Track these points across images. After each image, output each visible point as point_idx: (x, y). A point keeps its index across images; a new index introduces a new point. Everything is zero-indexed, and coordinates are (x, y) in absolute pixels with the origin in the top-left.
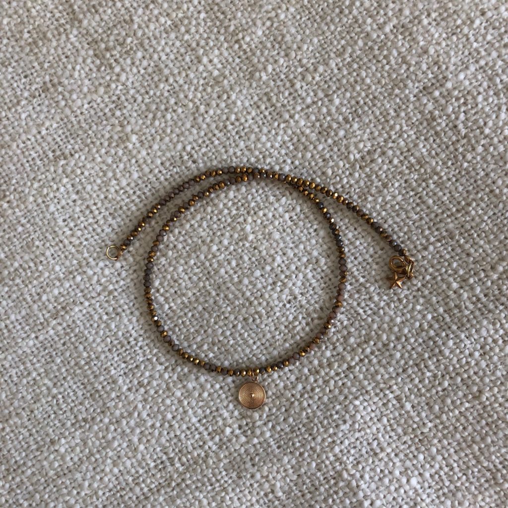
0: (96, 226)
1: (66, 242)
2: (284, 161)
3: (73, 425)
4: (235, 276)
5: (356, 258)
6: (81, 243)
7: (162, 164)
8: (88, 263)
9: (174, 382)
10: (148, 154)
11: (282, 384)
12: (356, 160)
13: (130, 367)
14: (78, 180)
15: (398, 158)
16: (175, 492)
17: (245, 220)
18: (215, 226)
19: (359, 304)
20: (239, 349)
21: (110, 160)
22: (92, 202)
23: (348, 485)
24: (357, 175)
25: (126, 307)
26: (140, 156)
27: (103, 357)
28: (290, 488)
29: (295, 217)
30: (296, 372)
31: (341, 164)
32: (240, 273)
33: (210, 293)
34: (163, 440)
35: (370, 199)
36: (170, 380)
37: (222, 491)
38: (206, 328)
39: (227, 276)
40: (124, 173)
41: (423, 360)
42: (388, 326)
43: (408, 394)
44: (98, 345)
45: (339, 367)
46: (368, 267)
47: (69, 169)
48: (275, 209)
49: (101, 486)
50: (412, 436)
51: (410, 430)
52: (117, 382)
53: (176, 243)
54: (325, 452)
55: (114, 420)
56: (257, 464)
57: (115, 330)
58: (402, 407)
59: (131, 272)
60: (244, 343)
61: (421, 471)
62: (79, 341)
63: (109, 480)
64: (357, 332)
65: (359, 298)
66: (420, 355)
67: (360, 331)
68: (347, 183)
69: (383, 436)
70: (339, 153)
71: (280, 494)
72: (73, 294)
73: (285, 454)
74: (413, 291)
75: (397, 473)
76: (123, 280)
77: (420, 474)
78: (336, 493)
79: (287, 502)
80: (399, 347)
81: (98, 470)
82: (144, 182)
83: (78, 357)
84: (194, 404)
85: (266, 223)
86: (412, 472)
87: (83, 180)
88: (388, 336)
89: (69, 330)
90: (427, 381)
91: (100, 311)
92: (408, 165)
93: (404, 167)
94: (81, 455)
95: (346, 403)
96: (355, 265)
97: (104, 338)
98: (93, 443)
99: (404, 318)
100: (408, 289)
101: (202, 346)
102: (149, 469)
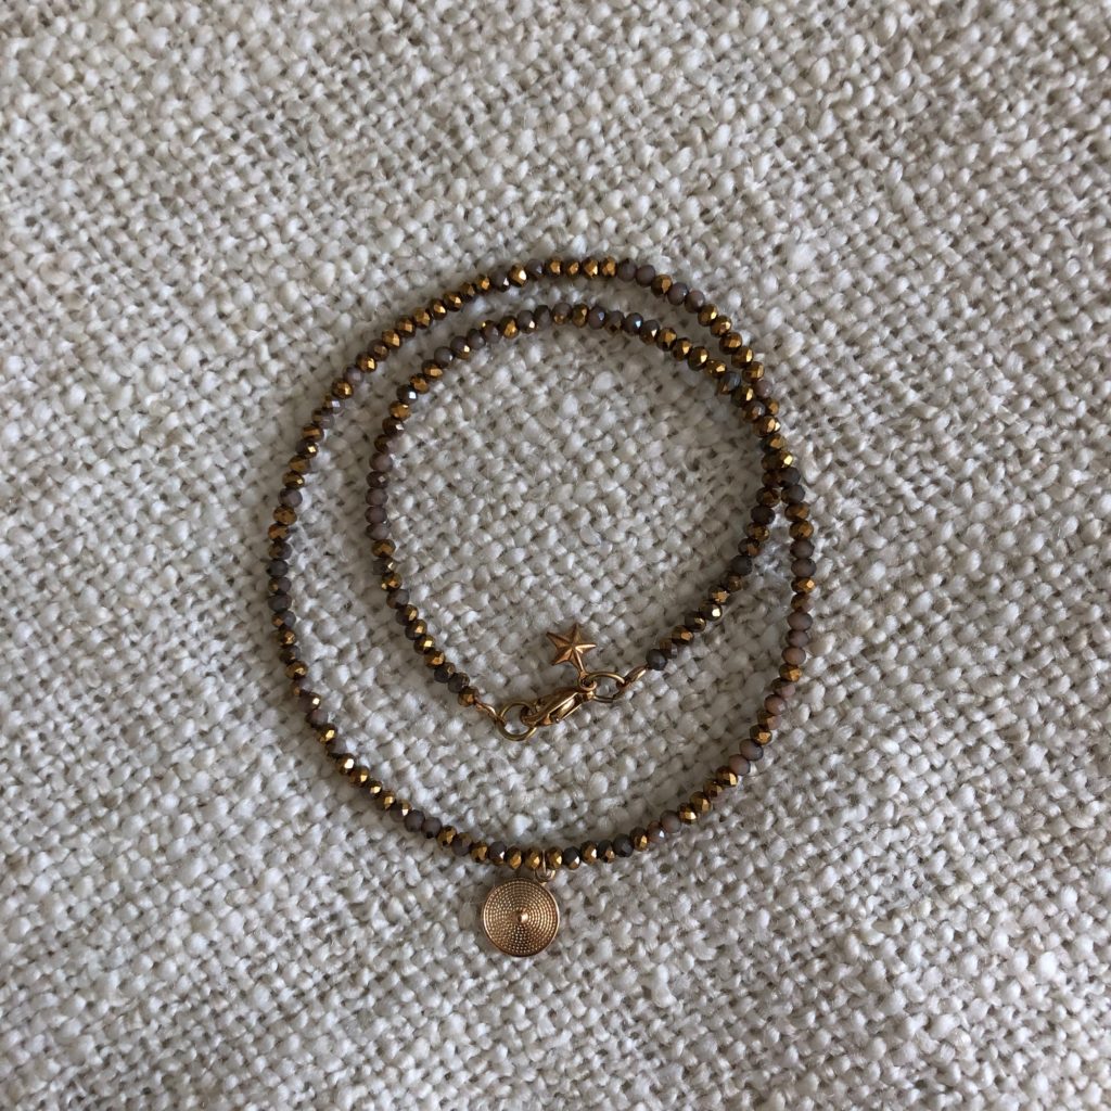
0: (123, 238)
1: (37, 285)
2: (687, 38)
3: (72, 814)
4: (541, 391)
5: (896, 333)
6: (81, 290)
7: (318, 48)
8: (103, 350)
9: (366, 691)
10: (277, 20)
11: (674, 697)
12: (903, 34)
13: (237, 649)
14: (66, 98)
15: (1030, 25)
16: (371, 1000)
17: (569, 221)
18: (480, 239)
19: (900, 469)
20: (552, 600)
21: (161, 39)
22: (111, 165)
23: (864, 974)
24: (904, 78)
25: (219, 478)
26: (252, 26)
27: (155, 621)
28: (697, 982)
29: (717, 211)
30: (715, 662)
31: (858, 45)
32: (553, 381)
33: (465, 441)
34: (336, 855)
35: (943, 150)
36: (354, 687)
37: (506, 990)
38: (457, 541)
39: (515, 390)
40: (205, 78)
41: (1088, 626)
42: (987, 529)
43: (1038, 721)
44: (141, 587)
45: (838, 648)
46: (933, 356)
47: (39, 67)
48: (658, 186)
49: (158, 987)
50: (1046, 839)
51: (1040, 822)
52: (201, 691)
53: (363, 290)
54: (796, 883)
55: (193, 801)
56: (602, 917)
57: (191, 546)
58: (1019, 757)
59: (232, 375)
60: (566, 585)
61: (1070, 936)
62: (86, 575)
63: (179, 968)
64: (893, 548)
65: (902, 449)
66: (1076, 611)
67: (902, 546)
68: (876, 103)
69: (962, 839)
70: (853, 12)
71: (669, 999)
72: (62, 439)
73: (682, 890)
74: (1061, 429)
75: (1001, 941)
76: (209, 398)
77: (1066, 944)
78: (828, 996)
79: (687, 1020)
80: (1018, 589)
81: (149, 940)
82: (263, 105)
83: (84, 622)
84: (424, 753)
85: (631, 228)
86: (1042, 938)
87: (84, 100)
88: (984, 559)
89: (55, 546)
90: (1094, 686)
91: (145, 489)
92: (1061, 48)
93: (1049, 54)
94: (97, 900)
95: (860, 749)
96: (894, 354)
97: (157, 567)
98: (132, 865)
99: (1032, 508)
100: (1049, 424)
101: (446, 590)
102: (296, 936)
